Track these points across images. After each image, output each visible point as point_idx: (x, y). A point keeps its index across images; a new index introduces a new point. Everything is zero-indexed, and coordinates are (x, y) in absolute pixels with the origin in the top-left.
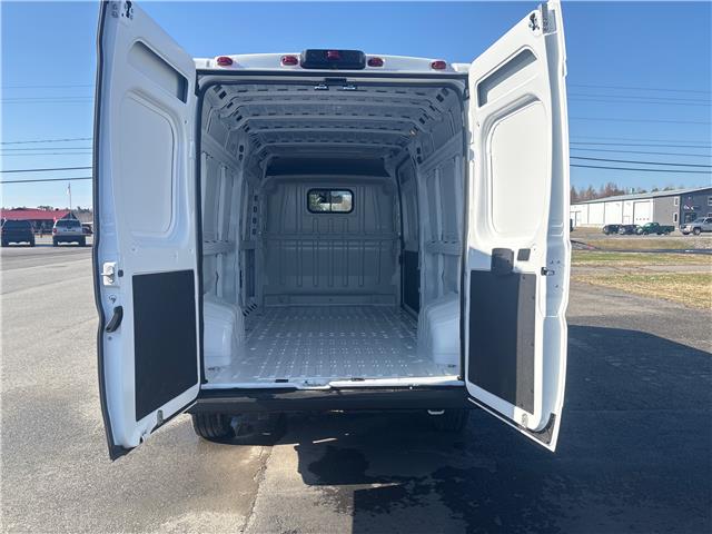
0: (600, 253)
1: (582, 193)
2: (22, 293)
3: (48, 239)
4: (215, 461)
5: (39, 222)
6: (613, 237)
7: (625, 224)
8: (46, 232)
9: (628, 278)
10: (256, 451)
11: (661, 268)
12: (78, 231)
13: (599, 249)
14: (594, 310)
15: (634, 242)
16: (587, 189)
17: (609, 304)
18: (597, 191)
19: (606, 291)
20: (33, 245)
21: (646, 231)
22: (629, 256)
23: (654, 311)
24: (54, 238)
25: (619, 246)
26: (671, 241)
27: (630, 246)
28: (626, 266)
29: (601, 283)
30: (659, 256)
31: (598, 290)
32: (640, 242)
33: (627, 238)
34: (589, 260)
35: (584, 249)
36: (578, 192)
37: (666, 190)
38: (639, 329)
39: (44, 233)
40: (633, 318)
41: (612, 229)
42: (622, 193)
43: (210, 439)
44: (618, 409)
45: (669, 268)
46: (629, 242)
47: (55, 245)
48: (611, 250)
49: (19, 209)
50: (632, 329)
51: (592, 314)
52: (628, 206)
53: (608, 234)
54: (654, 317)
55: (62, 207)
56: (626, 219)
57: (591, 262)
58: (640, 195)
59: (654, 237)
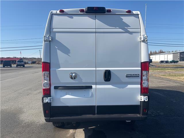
0: (160, 68)
1: (153, 52)
2: (7, 80)
3: (15, 65)
4: (59, 135)
5: (13, 61)
6: (162, 64)
7: (165, 60)
8: (15, 63)
9: (170, 75)
10: (71, 131)
11: (178, 72)
12: (23, 63)
13: (159, 67)
14: (163, 85)
15: (169, 65)
16: (155, 51)
17: (167, 83)
18: (157, 52)
19: (165, 79)
20: (11, 67)
21: (171, 62)
22: (168, 69)
23: (180, 85)
24: (17, 65)
25: (164, 66)
26: (178, 65)
27: (167, 66)
28: (168, 72)
29: (163, 77)
30: (176, 69)
31: (162, 79)
32: (170, 65)
33: (166, 64)
34: (158, 70)
35: (155, 67)
36: (152, 52)
37: (175, 51)
38: (177, 90)
39: (14, 64)
40: (175, 87)
41: (162, 62)
42: (164, 52)
43: (57, 127)
44: (179, 116)
45: (180, 72)
46: (167, 65)
47: (17, 67)
48: (163, 68)
49: (8, 58)
50: (175, 90)
51: (163, 86)
52: (166, 55)
53: (161, 63)
54: (181, 87)
55: (19, 57)
56: (165, 59)
57: (158, 71)
58: (169, 53)
59: (173, 64)
